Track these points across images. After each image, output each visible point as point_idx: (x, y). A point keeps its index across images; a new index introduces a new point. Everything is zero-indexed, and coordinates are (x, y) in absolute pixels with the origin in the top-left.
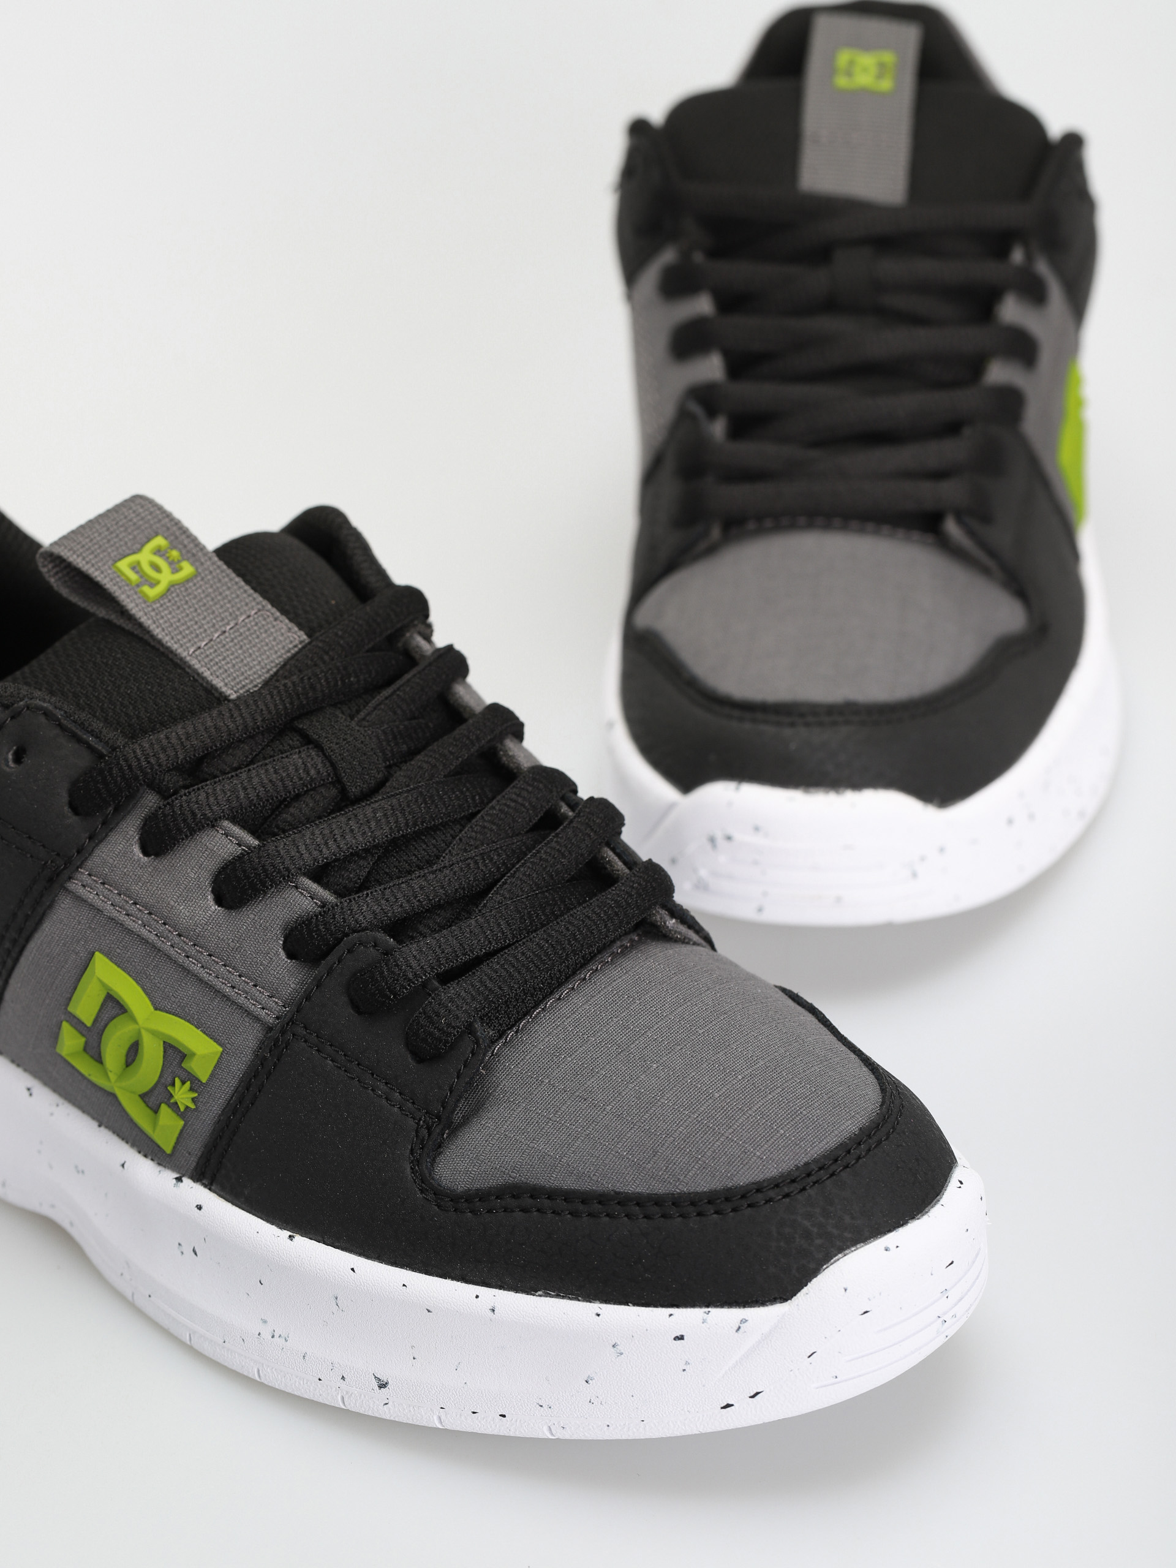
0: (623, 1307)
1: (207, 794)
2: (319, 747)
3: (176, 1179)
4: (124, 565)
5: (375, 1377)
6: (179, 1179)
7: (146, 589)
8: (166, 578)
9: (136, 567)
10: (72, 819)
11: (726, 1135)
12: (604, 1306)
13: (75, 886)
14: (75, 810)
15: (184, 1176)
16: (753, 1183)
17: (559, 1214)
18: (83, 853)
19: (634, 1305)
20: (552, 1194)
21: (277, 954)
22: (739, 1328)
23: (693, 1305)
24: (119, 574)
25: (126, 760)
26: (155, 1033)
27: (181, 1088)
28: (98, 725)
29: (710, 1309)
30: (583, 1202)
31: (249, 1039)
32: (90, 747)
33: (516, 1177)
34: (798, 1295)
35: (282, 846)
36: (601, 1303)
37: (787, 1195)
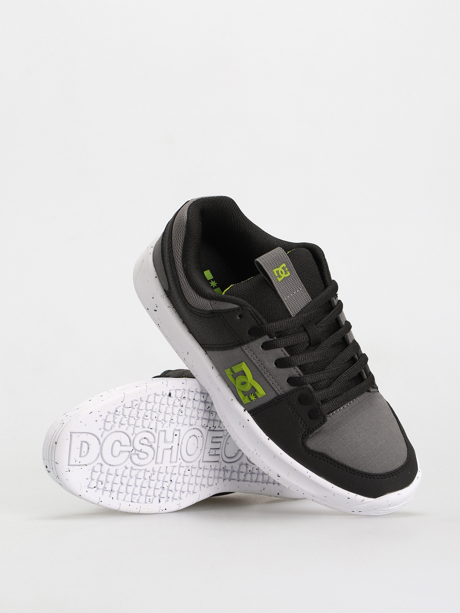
0: (339, 487)
1: (281, 341)
2: (307, 333)
3: (244, 410)
4: (275, 271)
5: (278, 474)
6: (245, 410)
7: (278, 278)
8: (284, 276)
9: (277, 272)
10: (248, 335)
11: (373, 460)
12: (334, 485)
13: (244, 347)
14: (249, 333)
15: (246, 410)
16: (375, 474)
17: (331, 464)
18: (248, 342)
19: (341, 488)
20: (331, 459)
21: (285, 381)
22: (362, 501)
23: (354, 493)
24: (274, 273)
25: (265, 329)
26: (251, 384)
27: (253, 397)
28: (261, 317)
29: (357, 495)
30: (337, 464)
31: (273, 395)
32: (257, 321)
33: (324, 452)
34: (377, 498)
35: (293, 358)
36: (334, 484)
37: (382, 478)
